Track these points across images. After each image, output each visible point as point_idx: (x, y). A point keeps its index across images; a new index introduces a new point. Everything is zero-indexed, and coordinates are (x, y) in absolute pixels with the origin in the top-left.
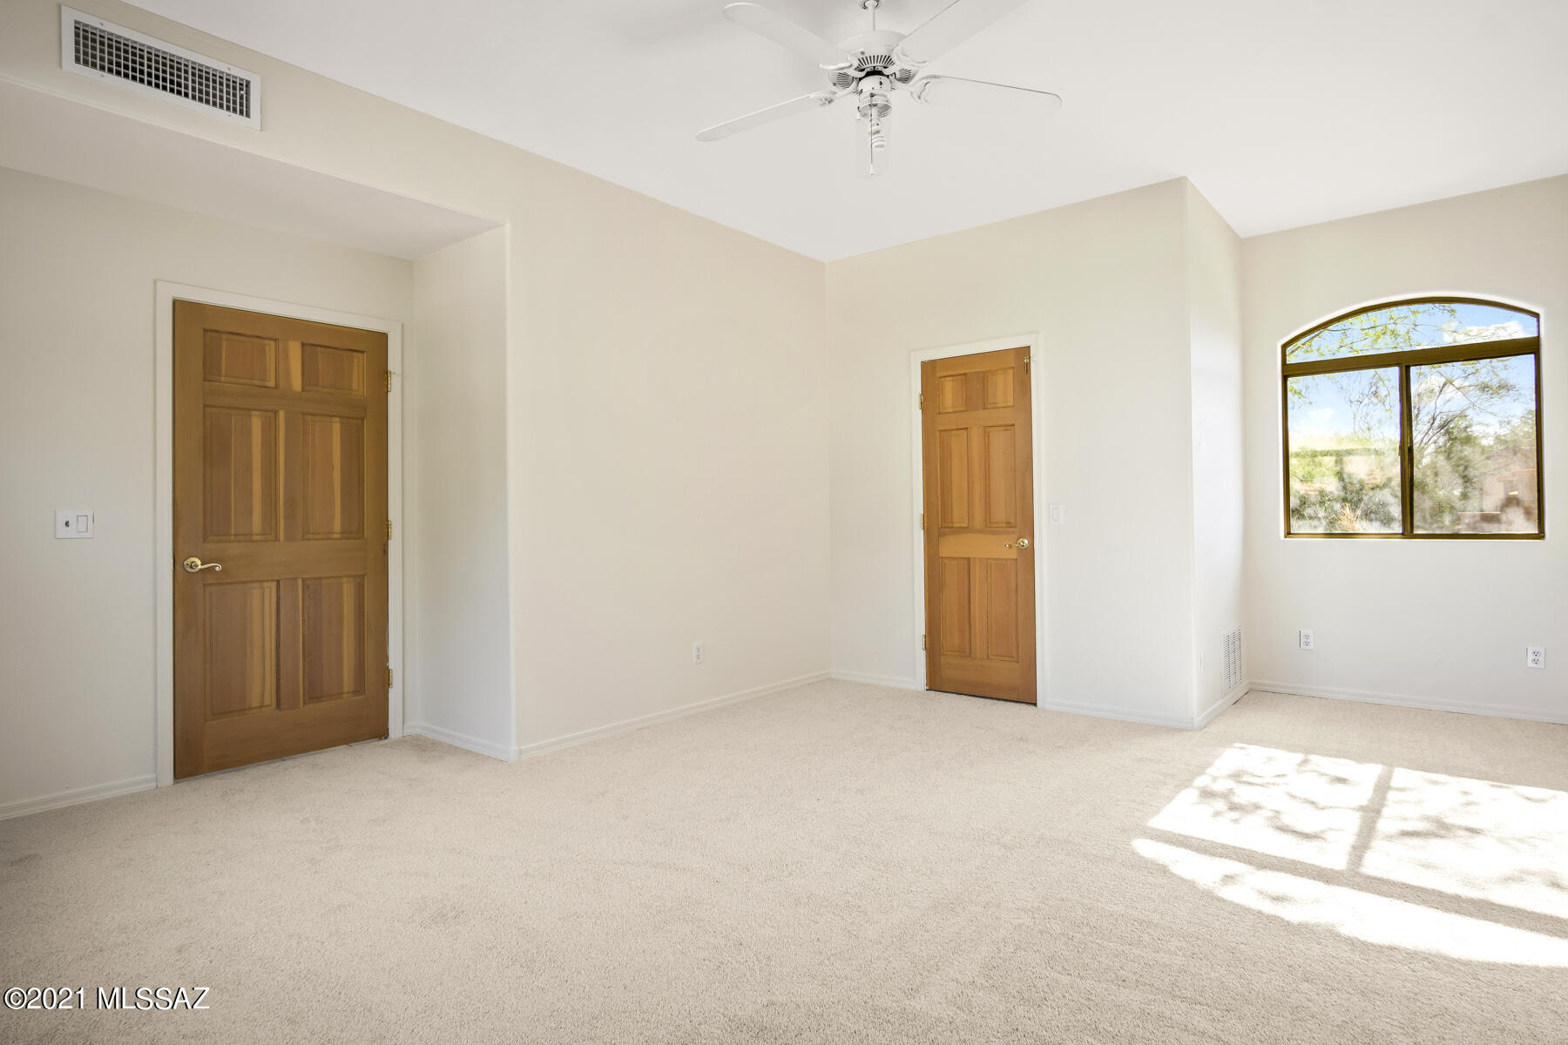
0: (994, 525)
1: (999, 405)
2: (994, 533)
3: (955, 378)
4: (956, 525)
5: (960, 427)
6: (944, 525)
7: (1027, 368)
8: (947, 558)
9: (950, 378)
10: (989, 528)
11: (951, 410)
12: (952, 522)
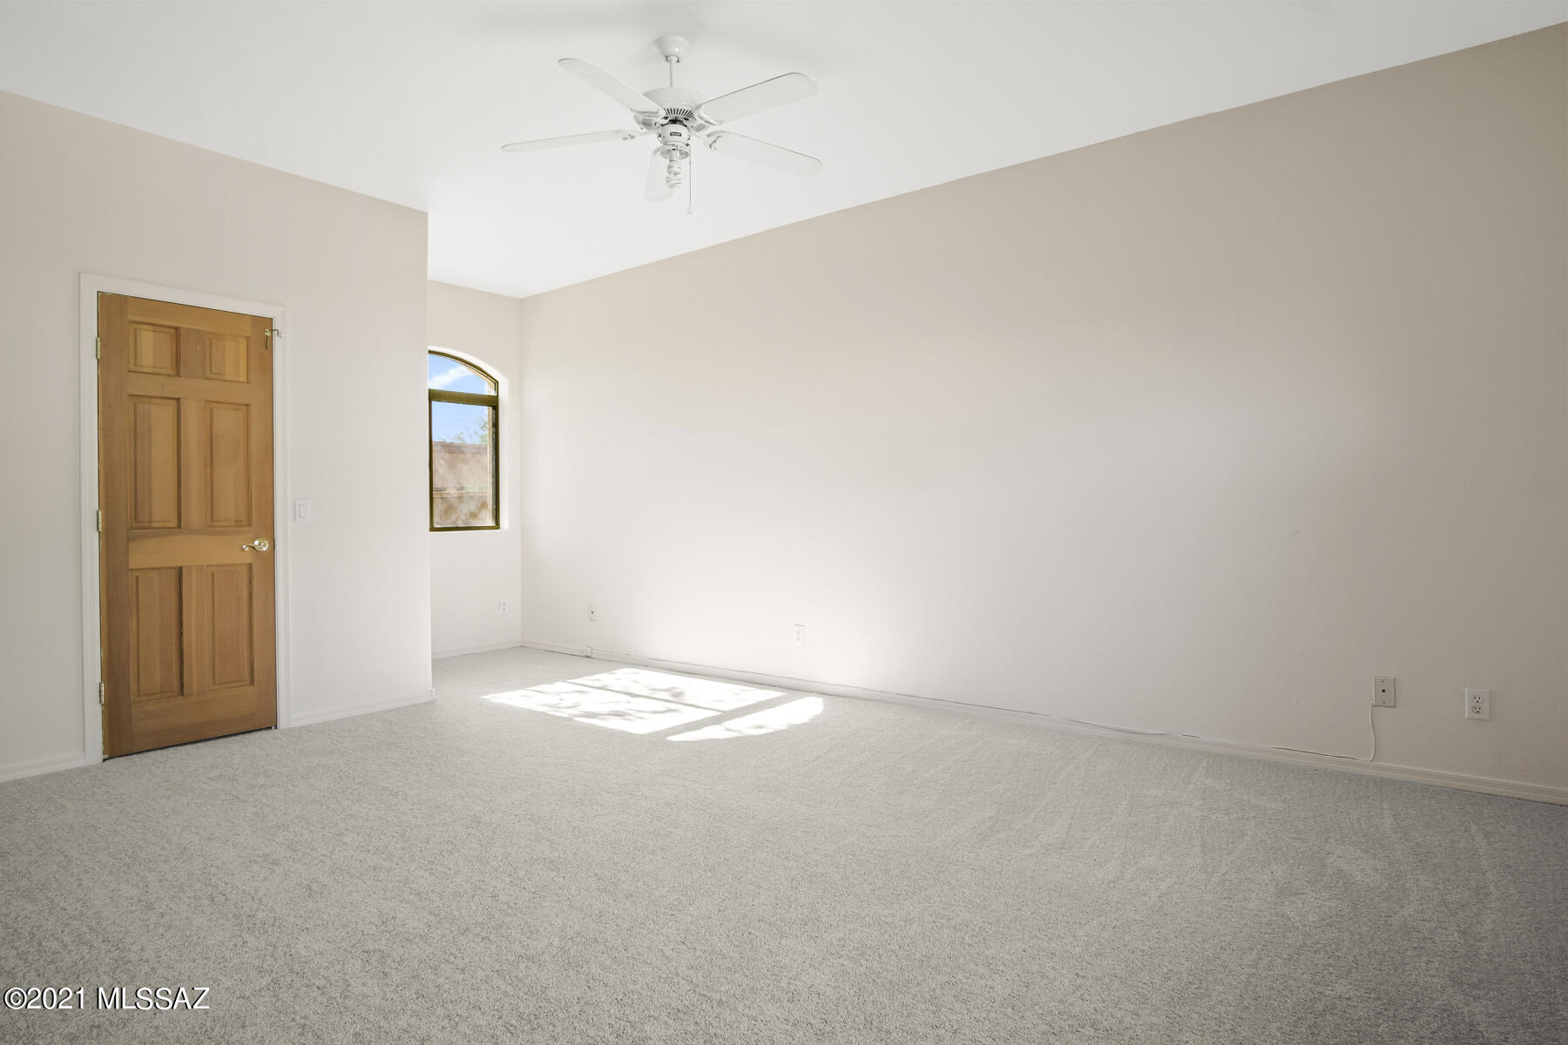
0: (217, 524)
1: (228, 378)
2: (219, 533)
3: (157, 329)
4: (156, 525)
5: (166, 395)
6: (135, 525)
7: (268, 344)
8: (139, 570)
9: (151, 328)
10: (214, 526)
11: (150, 370)
12: (151, 522)
